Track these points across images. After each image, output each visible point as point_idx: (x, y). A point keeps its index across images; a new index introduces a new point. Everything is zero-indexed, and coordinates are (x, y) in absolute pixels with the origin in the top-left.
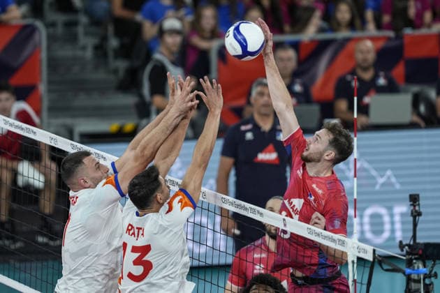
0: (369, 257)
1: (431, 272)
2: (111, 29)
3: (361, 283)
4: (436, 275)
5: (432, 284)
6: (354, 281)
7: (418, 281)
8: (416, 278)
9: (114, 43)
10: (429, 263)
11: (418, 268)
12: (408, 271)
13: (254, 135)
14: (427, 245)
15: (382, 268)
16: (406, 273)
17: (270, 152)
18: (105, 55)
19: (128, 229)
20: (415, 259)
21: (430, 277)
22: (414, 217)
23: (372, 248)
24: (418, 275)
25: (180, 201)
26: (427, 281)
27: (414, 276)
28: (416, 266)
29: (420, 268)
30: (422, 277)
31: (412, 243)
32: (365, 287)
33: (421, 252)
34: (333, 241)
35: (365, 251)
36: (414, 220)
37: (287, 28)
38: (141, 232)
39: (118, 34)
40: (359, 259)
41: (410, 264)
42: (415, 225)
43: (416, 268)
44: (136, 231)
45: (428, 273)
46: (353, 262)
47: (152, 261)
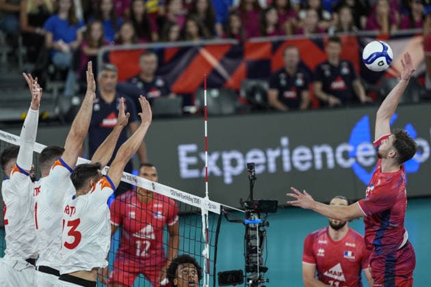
0: (218, 211)
1: (264, 221)
2: (20, 40)
3: (212, 232)
4: (268, 224)
5: (265, 231)
6: (207, 230)
7: (255, 229)
8: (253, 226)
9: (23, 51)
10: (263, 215)
11: (254, 218)
12: (247, 221)
13: (101, 107)
14: (261, 202)
15: (228, 220)
16: (246, 223)
17: (112, 118)
18: (17, 60)
19: (66, 209)
20: (252, 212)
21: (263, 226)
22: (251, 180)
23: (220, 204)
24: (254, 224)
25: (102, 183)
26: (261, 229)
27: (252, 225)
28: (253, 217)
29: (256, 219)
30: (257, 226)
31: (249, 200)
32: (214, 234)
33: (256, 207)
34: (191, 199)
35: (215, 207)
36: (251, 183)
37: (155, 36)
38: (74, 209)
39: (25, 44)
40: (210, 212)
41: (248, 216)
42: (252, 187)
43: (253, 219)
44: (70, 209)
45: (261, 222)
46: (205, 215)
47: (81, 232)
